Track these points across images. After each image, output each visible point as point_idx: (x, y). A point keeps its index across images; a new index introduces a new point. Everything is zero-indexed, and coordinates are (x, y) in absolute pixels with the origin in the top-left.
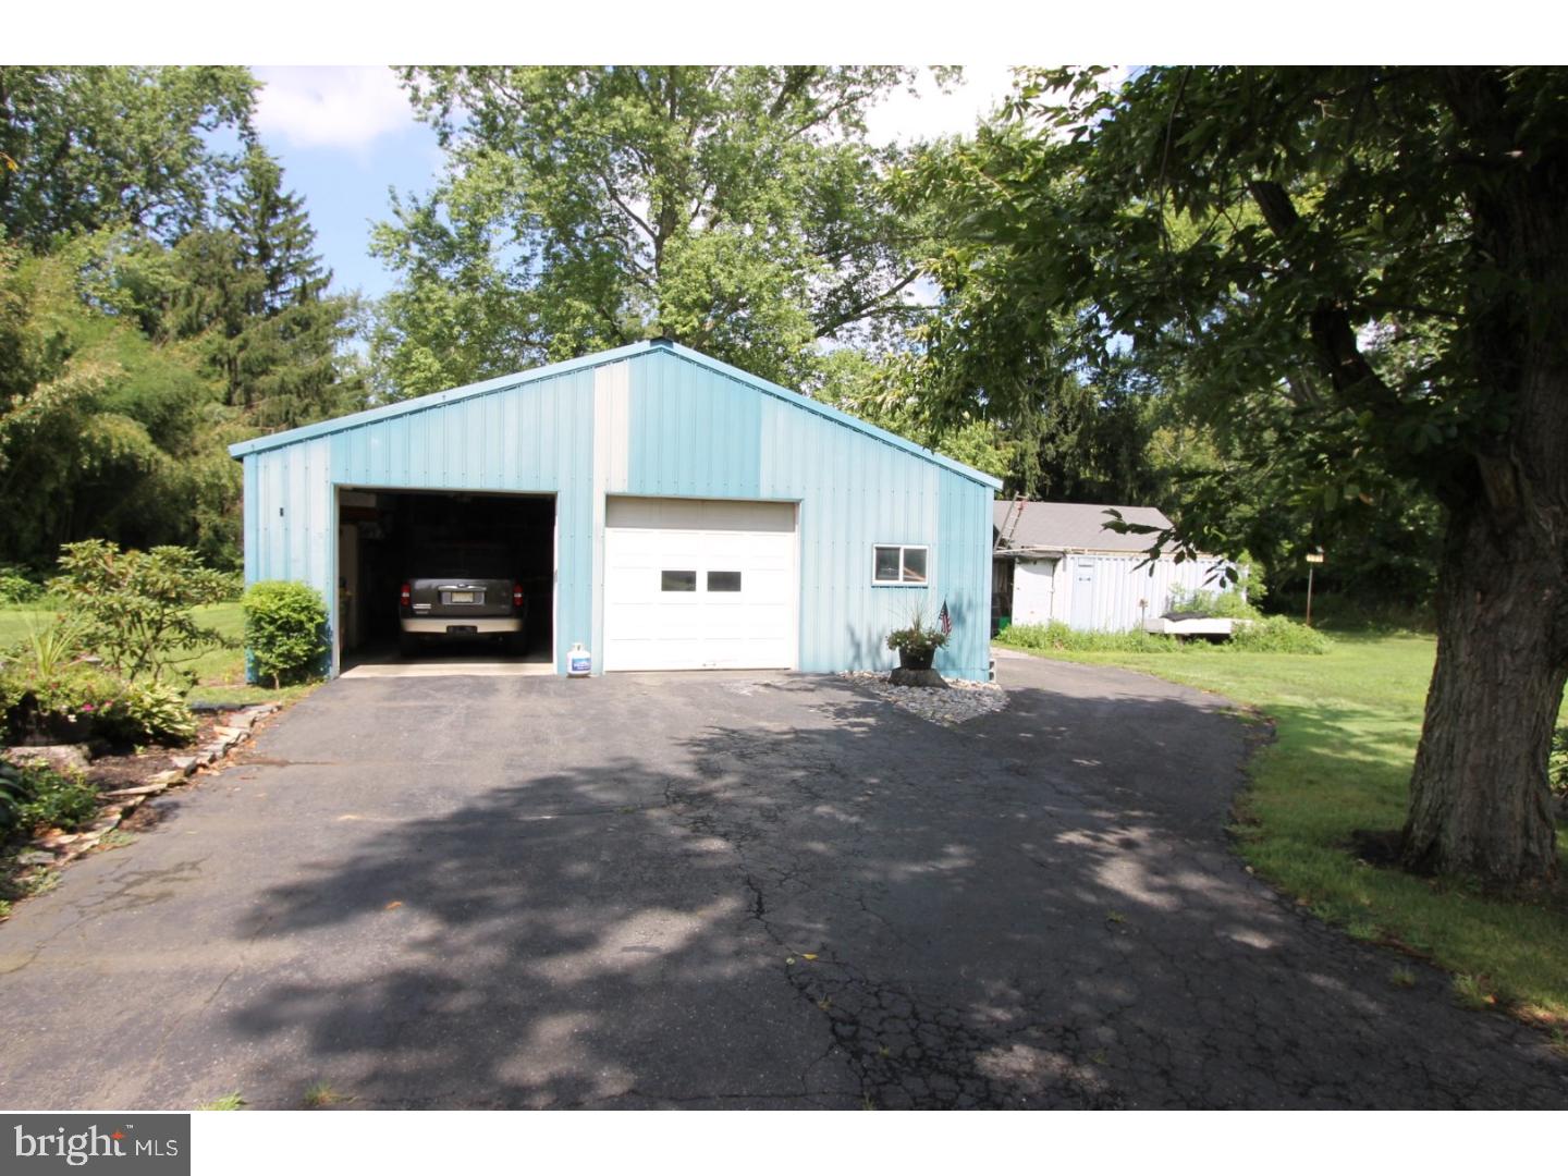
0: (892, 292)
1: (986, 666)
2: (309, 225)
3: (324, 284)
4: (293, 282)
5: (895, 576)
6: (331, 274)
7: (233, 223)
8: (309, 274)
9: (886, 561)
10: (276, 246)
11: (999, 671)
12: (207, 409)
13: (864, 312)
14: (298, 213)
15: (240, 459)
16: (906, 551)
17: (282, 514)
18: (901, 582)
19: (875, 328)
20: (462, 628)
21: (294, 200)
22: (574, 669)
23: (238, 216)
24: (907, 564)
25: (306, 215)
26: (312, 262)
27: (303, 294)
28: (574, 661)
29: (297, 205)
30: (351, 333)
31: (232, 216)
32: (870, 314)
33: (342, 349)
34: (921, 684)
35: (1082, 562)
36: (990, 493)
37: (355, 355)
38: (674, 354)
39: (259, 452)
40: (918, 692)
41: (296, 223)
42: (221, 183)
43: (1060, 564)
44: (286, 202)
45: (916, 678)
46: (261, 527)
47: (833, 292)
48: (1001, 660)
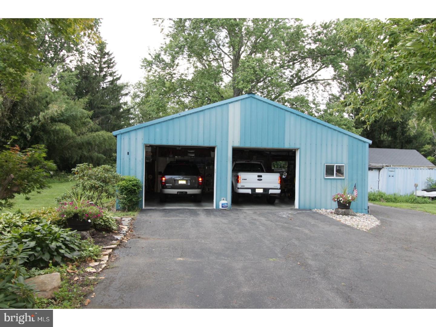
0: (313, 75)
1: (367, 208)
2: (114, 61)
3: (119, 79)
4: (109, 79)
5: (333, 174)
6: (121, 76)
7: (92, 61)
8: (115, 76)
9: (329, 170)
10: (104, 67)
11: (371, 210)
12: (85, 120)
13: (302, 82)
14: (111, 57)
15: (116, 136)
16: (336, 166)
17: (128, 154)
18: (335, 177)
19: (306, 87)
20: (182, 192)
21: (110, 53)
22: (222, 207)
23: (94, 59)
24: (337, 171)
25: (114, 57)
26: (115, 73)
27: (112, 82)
28: (222, 204)
29: (111, 54)
30: (126, 94)
31: (92, 59)
32: (305, 83)
33: (123, 100)
34: (347, 214)
35: (390, 170)
36: (367, 145)
37: (127, 102)
38: (255, 98)
39: (122, 134)
40: (346, 217)
41: (111, 60)
42: (89, 49)
43: (381, 171)
44: (108, 54)
45: (345, 212)
46: (122, 158)
47: (292, 76)
48: (371, 206)
